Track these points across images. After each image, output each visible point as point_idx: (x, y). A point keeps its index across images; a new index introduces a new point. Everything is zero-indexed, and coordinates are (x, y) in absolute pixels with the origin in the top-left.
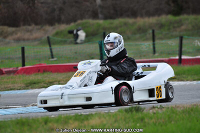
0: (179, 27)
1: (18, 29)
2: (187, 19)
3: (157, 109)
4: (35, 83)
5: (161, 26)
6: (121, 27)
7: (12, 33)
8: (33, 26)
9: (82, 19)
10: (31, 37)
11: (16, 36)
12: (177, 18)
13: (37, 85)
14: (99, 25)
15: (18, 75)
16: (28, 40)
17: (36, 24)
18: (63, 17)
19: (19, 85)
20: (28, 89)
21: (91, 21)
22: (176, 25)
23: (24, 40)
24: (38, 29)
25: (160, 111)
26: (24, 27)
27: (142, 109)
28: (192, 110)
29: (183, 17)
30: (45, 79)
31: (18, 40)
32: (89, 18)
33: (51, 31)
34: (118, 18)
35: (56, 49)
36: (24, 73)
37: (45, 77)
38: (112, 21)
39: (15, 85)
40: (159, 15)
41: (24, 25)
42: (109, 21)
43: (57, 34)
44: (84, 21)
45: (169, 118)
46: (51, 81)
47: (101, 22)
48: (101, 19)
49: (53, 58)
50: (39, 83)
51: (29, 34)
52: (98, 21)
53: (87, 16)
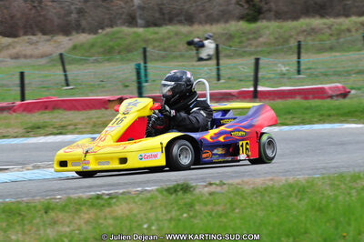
0: (255, 39)
1: (16, 40)
2: (267, 27)
3: (214, 186)
4: (39, 128)
5: (230, 37)
6: (169, 38)
7: (8, 46)
8: (40, 35)
9: (112, 26)
10: (36, 52)
11: (13, 51)
12: (253, 26)
13: (42, 131)
14: (138, 35)
15: (14, 114)
16: (31, 56)
17: (44, 34)
18: (84, 23)
19: (16, 130)
20: (28, 137)
21: (126, 29)
22: (251, 36)
23: (25, 57)
24: (48, 40)
25: (219, 189)
26: (26, 37)
27: (191, 187)
28: (266, 190)
29: (261, 24)
30: (55, 120)
31: (16, 57)
32: (123, 24)
33: (64, 43)
34: (166, 25)
35: (73, 71)
36: (24, 110)
37: (55, 118)
38: (156, 29)
39: (9, 130)
40: (226, 22)
41: (25, 34)
42: (152, 29)
43: (75, 48)
44: (115, 29)
45: (232, 204)
46: (63, 124)
47: (141, 30)
48: (141, 27)
49: (68, 85)
50: (46, 127)
51: (33, 47)
52: (135, 29)
53: (119, 22)
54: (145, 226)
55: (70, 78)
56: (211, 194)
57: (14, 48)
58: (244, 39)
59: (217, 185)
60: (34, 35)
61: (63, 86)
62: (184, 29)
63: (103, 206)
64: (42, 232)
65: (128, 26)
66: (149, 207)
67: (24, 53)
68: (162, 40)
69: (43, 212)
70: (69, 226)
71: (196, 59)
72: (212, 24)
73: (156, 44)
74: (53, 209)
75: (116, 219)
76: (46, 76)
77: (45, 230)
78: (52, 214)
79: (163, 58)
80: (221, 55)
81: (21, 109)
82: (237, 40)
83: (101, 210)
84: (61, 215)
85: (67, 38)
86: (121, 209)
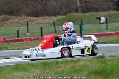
1: (38, 18)
5: (111, 16)
6: (90, 17)
7: (35, 20)
9: (70, 13)
10: (45, 22)
12: (118, 12)
15: (39, 41)
16: (43, 23)
17: (48, 16)
18: (61, 12)
21: (75, 14)
22: (118, 16)
23: (41, 23)
24: (49, 18)
25: (113, 58)
26: (41, 17)
27: (104, 57)
31: (39, 23)
32: (74, 12)
33: (54, 19)
34: (89, 12)
35: (57, 28)
38: (85, 14)
40: (109, 11)
41: (41, 16)
43: (58, 20)
44: (71, 14)
47: (80, 14)
48: (80, 13)
49: (56, 32)
51: (44, 20)
52: (78, 14)
53: (73, 11)
54: (90, 68)
55: (56, 30)
56: (111, 59)
57: (37, 21)
58: (115, 16)
59: (113, 56)
60: (44, 16)
61: (54, 33)
62: (95, 14)
63: (75, 62)
64: (56, 70)
65: (76, 13)
66: (91, 62)
67: (41, 22)
68: (87, 17)
69: (56, 64)
70: (64, 68)
71: (99, 23)
72: (104, 12)
73: (85, 19)
74: (59, 63)
75: (80, 66)
76: (48, 30)
77: (57, 69)
78: (59, 65)
79: (88, 23)
80: (108, 22)
81: (41, 39)
82: (113, 17)
83: (75, 64)
84: (62, 65)
85: (55, 17)
86: (81, 63)
